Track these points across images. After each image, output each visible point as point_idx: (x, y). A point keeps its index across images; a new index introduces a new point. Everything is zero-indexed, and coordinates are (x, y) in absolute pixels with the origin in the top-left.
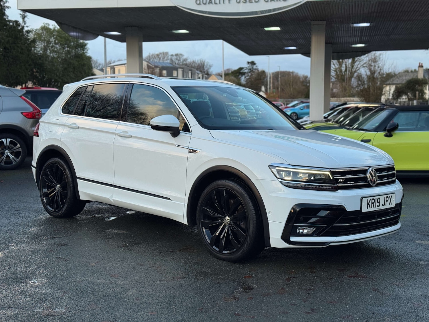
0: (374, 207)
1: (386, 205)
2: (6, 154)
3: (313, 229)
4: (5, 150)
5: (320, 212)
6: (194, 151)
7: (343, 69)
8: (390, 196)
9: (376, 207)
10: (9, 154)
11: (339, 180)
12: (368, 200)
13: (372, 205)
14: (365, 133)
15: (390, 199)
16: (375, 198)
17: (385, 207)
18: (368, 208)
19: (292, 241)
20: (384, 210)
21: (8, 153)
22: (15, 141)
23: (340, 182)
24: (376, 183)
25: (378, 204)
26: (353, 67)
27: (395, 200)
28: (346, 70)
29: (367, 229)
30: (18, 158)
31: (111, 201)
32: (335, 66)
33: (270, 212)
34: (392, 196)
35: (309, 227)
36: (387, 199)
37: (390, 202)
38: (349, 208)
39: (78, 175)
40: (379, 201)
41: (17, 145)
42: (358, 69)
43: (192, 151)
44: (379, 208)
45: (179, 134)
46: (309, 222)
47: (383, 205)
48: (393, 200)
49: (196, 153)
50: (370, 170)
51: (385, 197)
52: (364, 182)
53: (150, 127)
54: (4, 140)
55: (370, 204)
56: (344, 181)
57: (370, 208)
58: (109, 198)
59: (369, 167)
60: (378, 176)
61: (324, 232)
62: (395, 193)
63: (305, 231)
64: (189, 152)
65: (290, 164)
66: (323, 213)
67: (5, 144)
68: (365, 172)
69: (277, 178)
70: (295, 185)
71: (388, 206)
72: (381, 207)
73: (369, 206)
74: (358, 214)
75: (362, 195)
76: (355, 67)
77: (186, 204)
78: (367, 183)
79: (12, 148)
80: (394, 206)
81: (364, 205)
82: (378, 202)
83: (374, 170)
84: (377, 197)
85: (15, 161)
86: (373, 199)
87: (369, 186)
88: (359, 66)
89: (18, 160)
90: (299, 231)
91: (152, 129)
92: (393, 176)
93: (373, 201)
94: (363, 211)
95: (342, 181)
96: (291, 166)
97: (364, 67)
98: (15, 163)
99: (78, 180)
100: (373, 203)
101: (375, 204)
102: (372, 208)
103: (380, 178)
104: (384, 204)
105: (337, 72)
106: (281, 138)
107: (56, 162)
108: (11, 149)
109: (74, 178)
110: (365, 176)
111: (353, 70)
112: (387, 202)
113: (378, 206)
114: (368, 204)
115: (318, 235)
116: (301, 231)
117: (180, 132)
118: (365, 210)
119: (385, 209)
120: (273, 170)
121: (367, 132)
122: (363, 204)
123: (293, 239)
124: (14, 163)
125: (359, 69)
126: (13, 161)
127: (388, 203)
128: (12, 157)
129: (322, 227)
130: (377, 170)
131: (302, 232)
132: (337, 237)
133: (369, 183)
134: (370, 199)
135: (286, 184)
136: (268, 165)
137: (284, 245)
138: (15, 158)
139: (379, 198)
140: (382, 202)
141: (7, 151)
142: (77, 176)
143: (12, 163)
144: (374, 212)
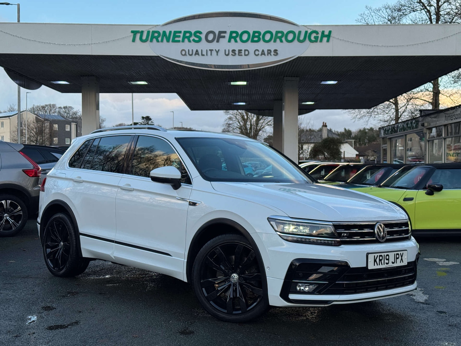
0: (382, 264)
1: (396, 263)
2: (5, 218)
3: (315, 286)
4: (4, 213)
5: (321, 268)
6: (194, 204)
7: (248, 127)
8: (401, 253)
9: (384, 264)
10: (8, 218)
11: (343, 235)
12: (375, 256)
13: (380, 262)
14: (406, 191)
15: (402, 257)
16: (383, 254)
17: (395, 265)
18: (374, 265)
19: (291, 298)
20: (394, 268)
21: (7, 216)
22: (16, 203)
23: (344, 236)
24: (385, 239)
25: (387, 261)
26: (257, 124)
27: (408, 258)
28: (251, 128)
29: (375, 289)
30: (18, 223)
31: (112, 257)
32: (240, 124)
33: (268, 267)
34: (403, 253)
35: (311, 284)
36: (398, 256)
37: (402, 259)
38: (353, 264)
39: (81, 230)
40: (387, 257)
41: (17, 207)
42: (262, 127)
43: (192, 203)
44: (387, 265)
45: (180, 186)
46: (309, 278)
47: (393, 263)
48: (404, 258)
49: (196, 206)
50: (378, 225)
51: (395, 254)
52: (372, 237)
53: (150, 179)
54: (3, 202)
55: (378, 260)
56: (348, 235)
57: (377, 265)
58: (110, 255)
59: (378, 222)
60: (388, 232)
61: (326, 290)
62: (406, 250)
63: (307, 289)
64: (189, 205)
65: (289, 217)
66: (325, 270)
67: (5, 207)
68: (372, 227)
69: (276, 231)
70: (295, 239)
71: (398, 264)
72: (391, 265)
73: (376, 263)
74: (363, 272)
75: (368, 251)
76: (260, 125)
77: (186, 260)
78: (375, 239)
79: (12, 211)
80: (406, 264)
81: (370, 262)
82: (387, 259)
83: (383, 225)
84: (386, 254)
85: (15, 226)
86: (380, 256)
87: (377, 242)
88: (264, 124)
89: (18, 225)
90: (300, 289)
91: (152, 181)
92: (406, 232)
93: (381, 258)
94: (369, 268)
95: (345, 235)
96: (290, 218)
97: (269, 125)
98: (15, 228)
99: (81, 236)
100: (380, 260)
101: (383, 261)
102: (379, 265)
103: (390, 233)
104: (393, 261)
105: (242, 130)
106: (286, 190)
107: (60, 218)
108: (10, 212)
109: (77, 234)
110: (373, 231)
111: (258, 128)
112: (397, 260)
113: (387, 264)
114: (375, 261)
115: (320, 293)
116: (302, 288)
117: (182, 184)
118: (371, 266)
119: (396, 268)
120: (272, 223)
121: (408, 190)
122: (369, 260)
123: (292, 296)
124: (13, 229)
125: (264, 127)
126: (13, 226)
127: (399, 260)
128: (11, 221)
129: (324, 284)
130: (387, 225)
131: (303, 290)
132: (341, 296)
133: (377, 238)
134: (377, 256)
135: (285, 238)
136: (267, 217)
137: (282, 303)
138: (15, 223)
139: (388, 255)
140: (392, 259)
141: (6, 215)
142: (80, 232)
143: (11, 228)
144: (382, 269)
